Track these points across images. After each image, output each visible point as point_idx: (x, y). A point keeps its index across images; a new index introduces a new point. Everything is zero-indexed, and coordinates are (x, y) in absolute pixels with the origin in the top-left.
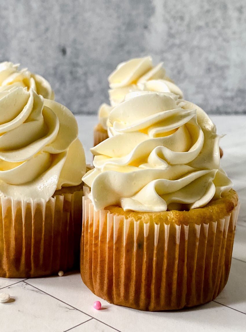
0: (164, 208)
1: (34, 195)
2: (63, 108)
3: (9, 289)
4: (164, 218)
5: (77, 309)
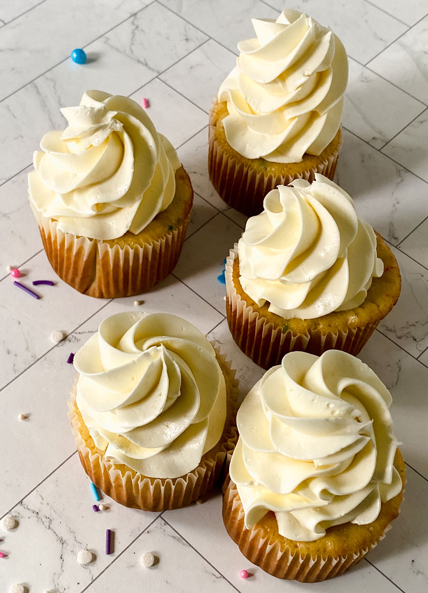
0: (321, 535)
2: (200, 349)
3: (148, 535)
4: (322, 550)
5: (224, 578)
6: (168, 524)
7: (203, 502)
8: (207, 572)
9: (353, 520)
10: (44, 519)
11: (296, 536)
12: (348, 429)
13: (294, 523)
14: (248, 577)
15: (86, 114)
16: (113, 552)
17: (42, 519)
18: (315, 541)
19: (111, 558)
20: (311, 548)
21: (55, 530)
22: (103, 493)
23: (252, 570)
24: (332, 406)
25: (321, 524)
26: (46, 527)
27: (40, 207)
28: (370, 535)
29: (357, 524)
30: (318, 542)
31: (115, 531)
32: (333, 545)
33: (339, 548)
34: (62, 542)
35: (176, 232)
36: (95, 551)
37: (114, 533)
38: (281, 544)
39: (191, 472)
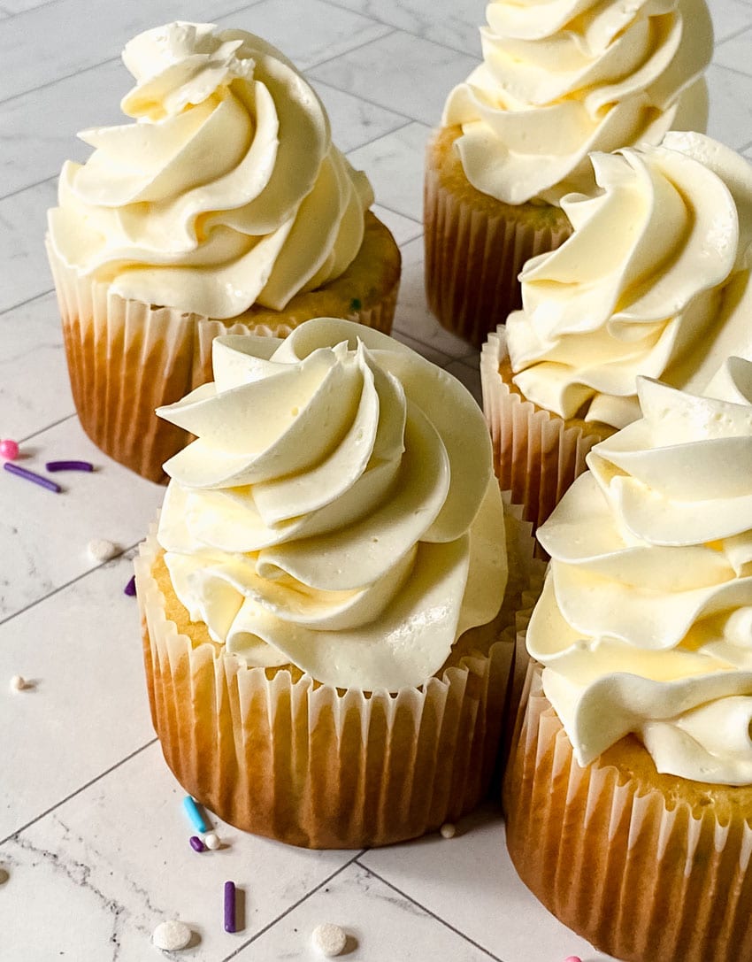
1: (388, 666)
2: (445, 379)
3: (328, 896)
6: (374, 875)
7: (457, 835)
10: (70, 868)
13: (695, 748)
15: (178, 39)
16: (243, 927)
17: (65, 867)
19: (238, 940)
20: (742, 798)
21: (97, 887)
22: (215, 818)
26: (76, 882)
27: (72, 260)
31: (247, 889)
34: (116, 909)
35: (368, 314)
36: (196, 927)
37: (243, 893)
38: (666, 798)
39: (434, 676)
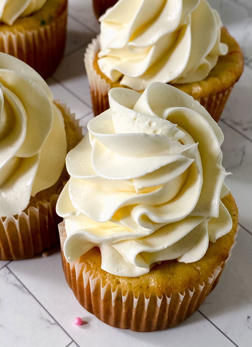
0: (146, 270)
4: (145, 287)
5: (58, 324)
6: (12, 273)
7: (49, 255)
8: (42, 318)
9: (180, 257)
11: (118, 270)
12: (171, 151)
13: (118, 258)
14: (82, 325)
18: (138, 277)
20: (133, 284)
23: (87, 318)
24: (154, 124)
25: (142, 255)
28: (197, 273)
29: (184, 263)
30: (142, 278)
32: (156, 282)
33: (162, 285)
35: (48, 27)
38: (103, 279)
39: (23, 211)
